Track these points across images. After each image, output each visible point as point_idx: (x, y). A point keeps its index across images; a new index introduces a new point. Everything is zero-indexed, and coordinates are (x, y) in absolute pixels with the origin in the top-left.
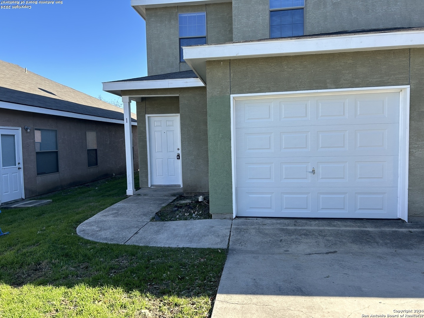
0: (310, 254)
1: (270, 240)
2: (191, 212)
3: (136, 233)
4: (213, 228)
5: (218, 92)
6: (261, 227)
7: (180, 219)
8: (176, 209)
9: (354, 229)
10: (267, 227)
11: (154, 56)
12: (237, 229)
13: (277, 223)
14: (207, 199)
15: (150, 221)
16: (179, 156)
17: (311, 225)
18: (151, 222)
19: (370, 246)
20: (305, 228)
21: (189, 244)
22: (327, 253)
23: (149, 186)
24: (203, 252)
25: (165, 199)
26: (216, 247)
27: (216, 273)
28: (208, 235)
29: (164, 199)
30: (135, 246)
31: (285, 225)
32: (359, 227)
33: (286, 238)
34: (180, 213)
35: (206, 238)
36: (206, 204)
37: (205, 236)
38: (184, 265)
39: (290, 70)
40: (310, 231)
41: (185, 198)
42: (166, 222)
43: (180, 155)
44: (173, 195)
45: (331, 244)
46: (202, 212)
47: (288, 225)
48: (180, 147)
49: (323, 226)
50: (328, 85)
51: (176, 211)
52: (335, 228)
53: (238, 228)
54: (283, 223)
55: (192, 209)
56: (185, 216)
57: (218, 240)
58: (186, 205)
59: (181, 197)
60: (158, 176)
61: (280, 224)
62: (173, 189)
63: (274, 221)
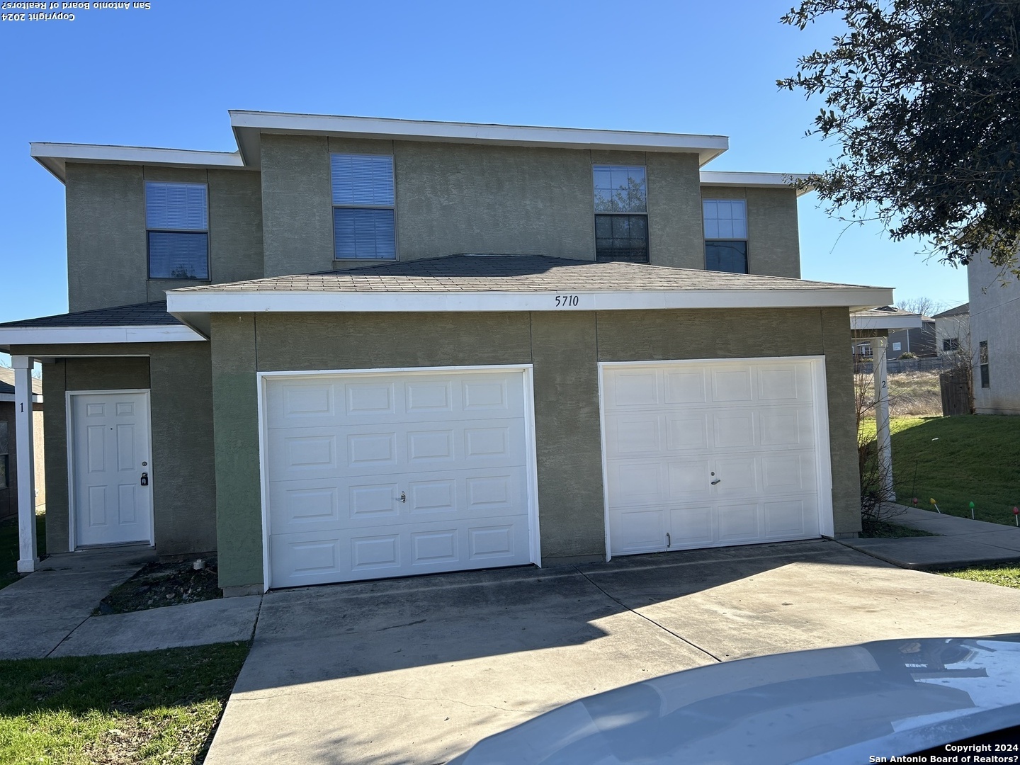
0: (385, 629)
1: (327, 618)
2: (179, 592)
3: (66, 638)
4: (226, 613)
5: (234, 368)
6: (315, 601)
7: (155, 605)
8: (146, 588)
9: (464, 585)
10: (325, 600)
11: (86, 262)
12: (271, 608)
13: (343, 592)
14: (211, 564)
15: (91, 616)
16: (145, 477)
17: (398, 588)
18: (93, 618)
19: (475, 607)
20: (388, 593)
21: (180, 643)
22: (411, 624)
23: (72, 549)
24: (206, 649)
25: (117, 573)
26: (230, 640)
27: (230, 673)
28: (216, 625)
29: (113, 573)
30: (69, 658)
31: (357, 592)
32: (470, 583)
33: (353, 611)
34: (155, 595)
35: (211, 629)
36: (210, 574)
37: (208, 626)
38: (173, 672)
39: (358, 335)
40: (393, 597)
41: (162, 567)
42: (127, 614)
43: (148, 476)
44: (133, 564)
45: (420, 611)
46: (202, 589)
47: (361, 592)
48: (149, 459)
49: (417, 587)
50: (419, 360)
51: (145, 592)
52: (435, 588)
53: (273, 607)
54: (354, 590)
55: (182, 585)
56: (167, 599)
57: (236, 629)
58: (168, 579)
59: (151, 565)
60: (94, 524)
61: (347, 592)
62: (131, 552)
63: (338, 588)
